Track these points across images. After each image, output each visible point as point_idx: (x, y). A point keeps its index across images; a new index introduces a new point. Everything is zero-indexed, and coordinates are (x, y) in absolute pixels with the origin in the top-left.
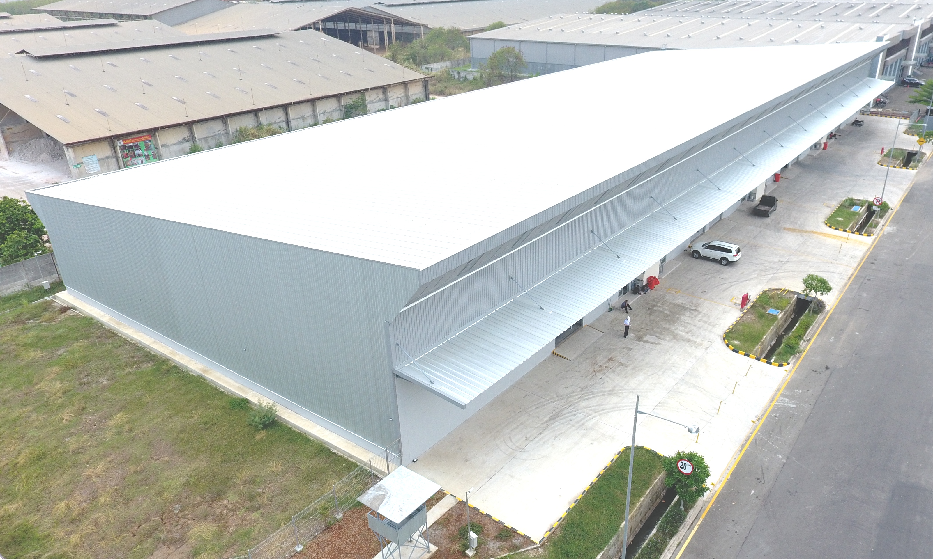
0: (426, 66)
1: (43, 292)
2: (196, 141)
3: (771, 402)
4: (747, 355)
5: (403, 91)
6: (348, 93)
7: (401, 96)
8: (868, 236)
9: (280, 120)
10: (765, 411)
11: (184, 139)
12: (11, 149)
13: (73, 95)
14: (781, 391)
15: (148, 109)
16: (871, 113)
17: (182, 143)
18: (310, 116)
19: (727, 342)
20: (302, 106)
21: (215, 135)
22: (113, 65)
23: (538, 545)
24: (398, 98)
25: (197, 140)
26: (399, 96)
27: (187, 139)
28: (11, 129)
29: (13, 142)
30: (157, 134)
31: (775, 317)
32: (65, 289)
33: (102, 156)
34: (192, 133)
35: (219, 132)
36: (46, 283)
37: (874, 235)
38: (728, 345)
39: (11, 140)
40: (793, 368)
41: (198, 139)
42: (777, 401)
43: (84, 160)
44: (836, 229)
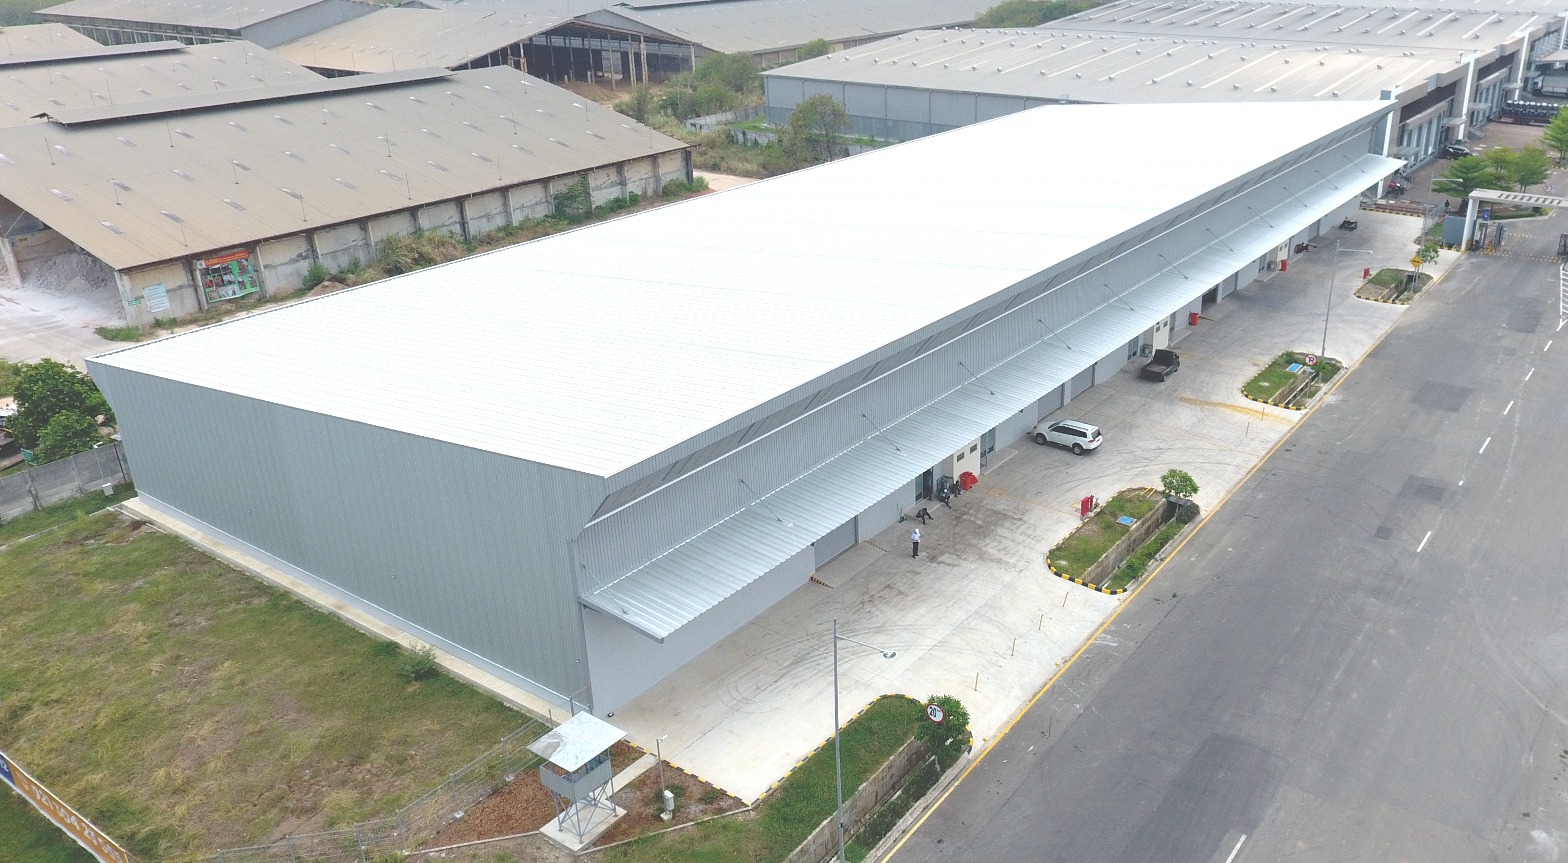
0: (692, 121)
1: (102, 499)
2: (317, 258)
3: (1088, 639)
4: (1072, 580)
5: (650, 168)
6: (560, 176)
7: (647, 176)
8: (1297, 409)
9: (450, 221)
10: (1077, 652)
11: (300, 255)
12: (25, 271)
13: (125, 188)
14: (1105, 626)
15: (245, 209)
16: (1376, 208)
17: (297, 261)
18: (500, 213)
19: (1049, 562)
20: (487, 198)
21: (349, 248)
22: (186, 135)
23: (750, 808)
24: (642, 179)
25: (320, 256)
26: (644, 177)
27: (304, 254)
28: (26, 239)
29: (27, 260)
30: (258, 249)
31: (1126, 528)
32: (135, 495)
33: (172, 285)
34: (312, 246)
35: (355, 243)
36: (107, 486)
37: (1306, 408)
38: (1049, 567)
39: (26, 257)
40: (1130, 596)
41: (322, 255)
42: (1096, 639)
43: (145, 292)
44: (1253, 400)
